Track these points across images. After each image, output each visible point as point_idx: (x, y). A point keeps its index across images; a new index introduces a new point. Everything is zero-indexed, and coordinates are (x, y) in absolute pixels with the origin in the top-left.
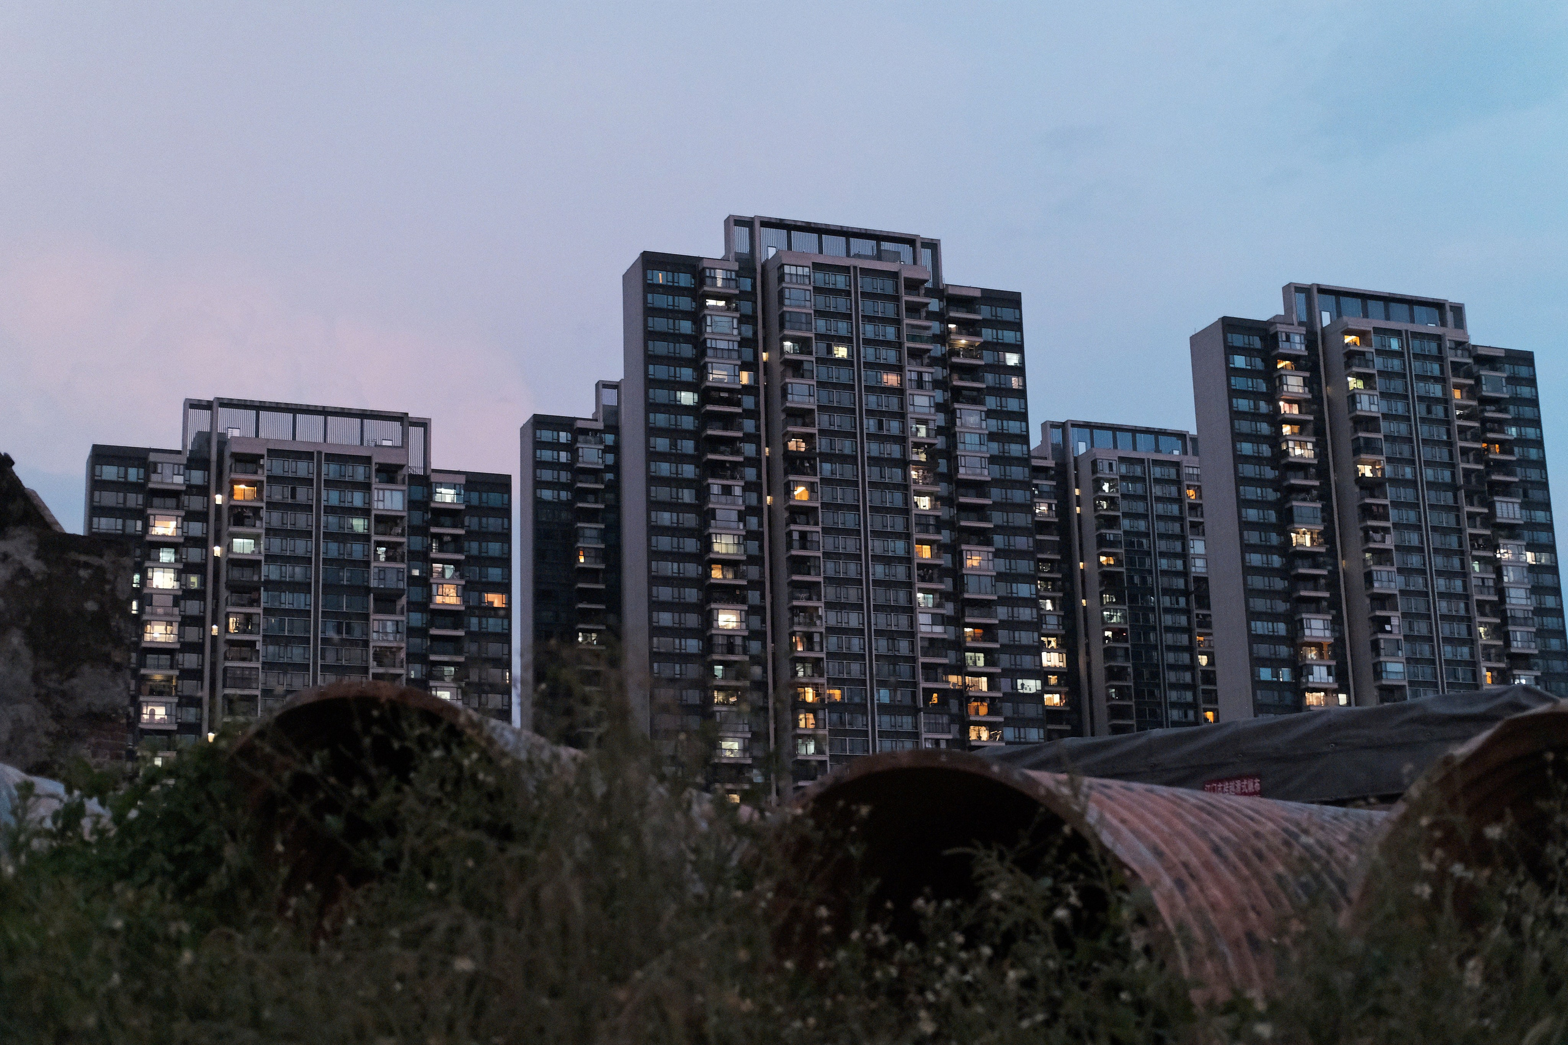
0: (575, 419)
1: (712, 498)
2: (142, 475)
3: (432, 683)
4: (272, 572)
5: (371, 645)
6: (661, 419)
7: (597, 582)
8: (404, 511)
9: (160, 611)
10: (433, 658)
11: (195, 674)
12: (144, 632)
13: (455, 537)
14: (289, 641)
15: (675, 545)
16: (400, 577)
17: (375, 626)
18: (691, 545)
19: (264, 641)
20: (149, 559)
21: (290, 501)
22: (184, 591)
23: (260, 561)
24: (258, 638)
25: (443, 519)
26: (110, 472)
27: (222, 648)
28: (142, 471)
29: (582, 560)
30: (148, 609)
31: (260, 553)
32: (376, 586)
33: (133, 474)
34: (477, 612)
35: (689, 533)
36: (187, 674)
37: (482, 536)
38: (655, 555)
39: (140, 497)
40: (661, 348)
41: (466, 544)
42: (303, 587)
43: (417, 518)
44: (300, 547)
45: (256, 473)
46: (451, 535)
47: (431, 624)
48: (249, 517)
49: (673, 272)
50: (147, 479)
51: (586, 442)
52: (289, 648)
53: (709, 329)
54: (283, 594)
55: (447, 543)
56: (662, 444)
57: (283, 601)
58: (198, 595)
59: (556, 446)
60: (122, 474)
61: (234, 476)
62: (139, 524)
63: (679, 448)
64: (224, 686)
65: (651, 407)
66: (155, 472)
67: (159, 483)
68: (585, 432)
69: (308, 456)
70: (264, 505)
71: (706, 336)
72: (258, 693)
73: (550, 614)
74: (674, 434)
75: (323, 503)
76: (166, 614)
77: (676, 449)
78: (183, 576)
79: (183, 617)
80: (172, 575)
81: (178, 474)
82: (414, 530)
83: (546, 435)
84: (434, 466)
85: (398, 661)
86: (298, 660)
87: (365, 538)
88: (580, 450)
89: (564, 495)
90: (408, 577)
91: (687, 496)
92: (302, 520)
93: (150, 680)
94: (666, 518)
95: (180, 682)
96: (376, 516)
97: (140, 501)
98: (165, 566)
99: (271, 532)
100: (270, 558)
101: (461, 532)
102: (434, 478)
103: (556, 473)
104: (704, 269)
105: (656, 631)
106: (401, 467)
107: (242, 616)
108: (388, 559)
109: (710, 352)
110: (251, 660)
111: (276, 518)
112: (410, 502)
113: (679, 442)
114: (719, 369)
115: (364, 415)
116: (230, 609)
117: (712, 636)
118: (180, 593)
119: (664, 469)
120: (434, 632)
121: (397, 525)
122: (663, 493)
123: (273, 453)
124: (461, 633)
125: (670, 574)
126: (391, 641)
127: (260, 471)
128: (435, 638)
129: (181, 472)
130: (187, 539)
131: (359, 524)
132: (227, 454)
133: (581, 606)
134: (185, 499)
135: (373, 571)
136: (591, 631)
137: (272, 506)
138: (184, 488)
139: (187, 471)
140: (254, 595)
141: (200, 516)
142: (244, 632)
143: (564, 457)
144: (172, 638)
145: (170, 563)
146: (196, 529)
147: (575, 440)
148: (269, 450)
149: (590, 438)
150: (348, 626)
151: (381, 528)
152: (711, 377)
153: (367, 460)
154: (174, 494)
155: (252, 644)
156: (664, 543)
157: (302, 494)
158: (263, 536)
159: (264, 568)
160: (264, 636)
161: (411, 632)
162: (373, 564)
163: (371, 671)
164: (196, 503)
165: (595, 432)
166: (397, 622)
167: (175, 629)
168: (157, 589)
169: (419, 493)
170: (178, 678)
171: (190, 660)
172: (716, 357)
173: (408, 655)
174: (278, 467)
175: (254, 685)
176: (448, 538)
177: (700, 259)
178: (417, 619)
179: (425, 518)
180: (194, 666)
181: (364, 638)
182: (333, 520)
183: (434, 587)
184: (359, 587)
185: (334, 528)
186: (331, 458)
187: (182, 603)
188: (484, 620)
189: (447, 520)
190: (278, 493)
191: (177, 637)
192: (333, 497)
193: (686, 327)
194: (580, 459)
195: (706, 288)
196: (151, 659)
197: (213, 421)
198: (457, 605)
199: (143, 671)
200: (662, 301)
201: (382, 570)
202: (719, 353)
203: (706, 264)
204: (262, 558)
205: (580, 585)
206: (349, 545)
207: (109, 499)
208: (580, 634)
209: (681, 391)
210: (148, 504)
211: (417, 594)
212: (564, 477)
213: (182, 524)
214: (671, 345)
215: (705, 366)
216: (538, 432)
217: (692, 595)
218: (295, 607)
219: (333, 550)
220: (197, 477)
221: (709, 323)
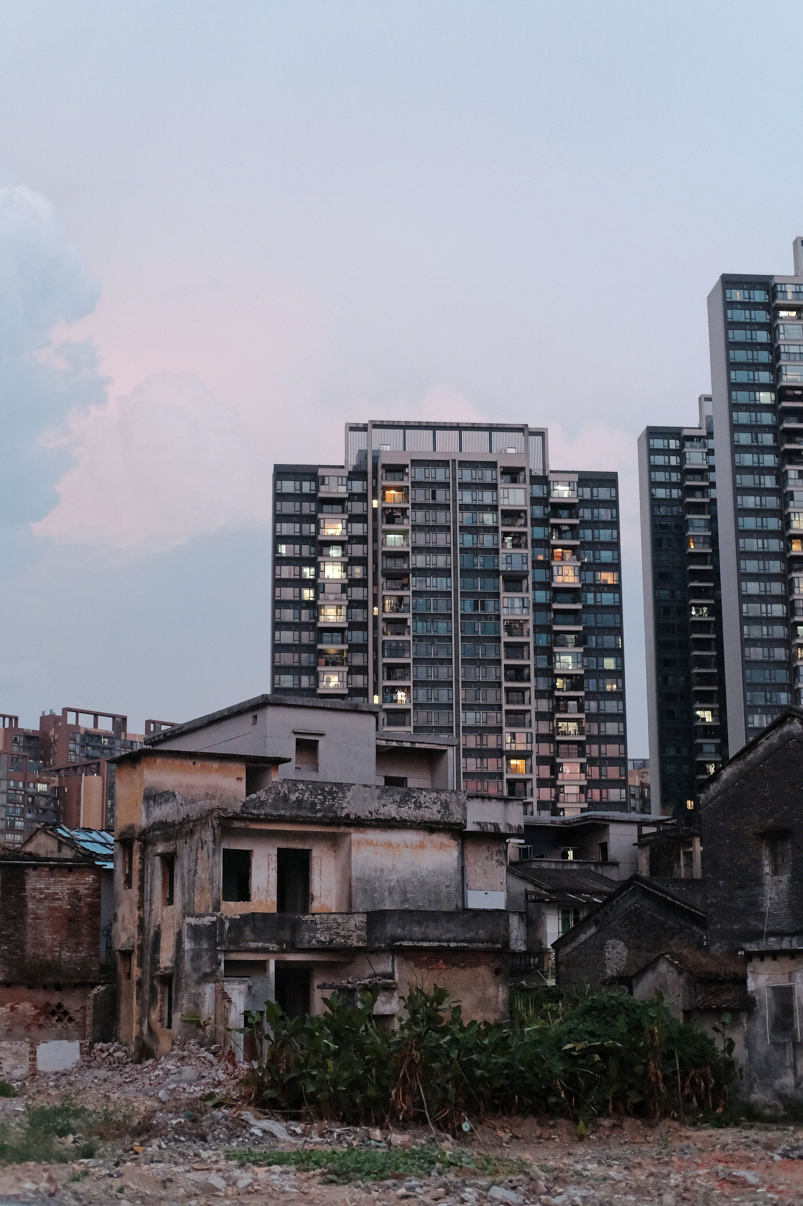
0: (682, 428)
1: (790, 482)
2: (313, 488)
3: (556, 649)
4: (420, 561)
5: (502, 618)
6: (743, 417)
7: (706, 564)
8: (526, 505)
9: (331, 597)
10: (556, 628)
11: (362, 648)
12: (319, 614)
13: (572, 527)
14: (436, 617)
15: (759, 524)
16: (525, 561)
17: (504, 602)
18: (773, 524)
19: (413, 618)
20: (322, 555)
21: (431, 502)
22: (350, 580)
23: (408, 552)
24: (409, 616)
25: (561, 512)
26: (288, 486)
27: (381, 625)
28: (313, 483)
29: (692, 547)
30: (321, 596)
31: (408, 545)
32: (504, 569)
33: (307, 487)
34: (592, 589)
35: (772, 513)
36: (355, 648)
37: (595, 524)
38: (741, 533)
39: (313, 505)
40: (741, 356)
41: (581, 531)
42: (445, 572)
43: (539, 512)
44: (441, 539)
45: (402, 480)
46: (569, 525)
47: (554, 600)
48: (398, 517)
49: (749, 290)
50: (317, 489)
51: (692, 447)
52: (435, 624)
53: (782, 337)
54: (428, 579)
55: (565, 531)
56: (744, 438)
57: (428, 585)
58: (362, 583)
59: (667, 452)
60: (298, 487)
61: (385, 483)
62: (313, 526)
63: (760, 440)
64: (383, 656)
65: (734, 407)
66: (323, 484)
67: (326, 492)
68: (690, 438)
69: (445, 464)
70: (409, 506)
71: (780, 342)
72: (410, 661)
73: (667, 592)
74: (755, 429)
75: (458, 502)
76: (336, 599)
77: (757, 442)
78: (349, 567)
79: (350, 602)
80: (340, 567)
81: (342, 485)
82: (536, 522)
83: (659, 443)
84: (552, 468)
85: (525, 631)
86: (442, 633)
87: (495, 529)
88: (687, 454)
89: (676, 493)
90: (533, 562)
91: (769, 482)
92: (442, 518)
93: (327, 654)
94: (750, 502)
95: (350, 654)
96: (502, 511)
97: (313, 509)
98: (334, 561)
99: (416, 528)
100: (417, 550)
101: (577, 522)
102: (551, 477)
103: (667, 474)
104: (776, 285)
105: (745, 598)
106: (523, 469)
107: (396, 598)
108: (514, 546)
109: (783, 356)
110: (404, 634)
111: (420, 517)
112: (532, 498)
113: (759, 435)
114: (792, 371)
115: (491, 429)
116: (385, 593)
117: (794, 600)
118: (347, 581)
119: (748, 459)
120: (555, 606)
121: (520, 517)
122: (747, 480)
123: (415, 463)
124: (579, 606)
125: (755, 549)
126: (518, 614)
127: (405, 478)
128: (557, 612)
129: (344, 483)
130: (351, 538)
131: (488, 519)
132: (380, 465)
133: (692, 584)
134: (348, 504)
135: (502, 556)
136: (702, 605)
137: (416, 506)
138: (347, 496)
139: (350, 482)
140: (405, 581)
141: (362, 518)
142: (397, 611)
143: (674, 461)
144: (343, 619)
145: (337, 558)
146: (358, 529)
147: (682, 446)
148: (412, 461)
149: (694, 443)
150: (483, 603)
151: (509, 521)
152: (784, 378)
153: (493, 465)
154: (339, 501)
155: (405, 621)
156: (750, 523)
157: (441, 496)
158: (410, 532)
159: (412, 558)
160: (413, 614)
161: (537, 607)
162: (501, 551)
163: (503, 640)
164: (357, 508)
165: (700, 438)
166: (523, 599)
167: (344, 611)
168: (328, 579)
169: (538, 491)
170: (348, 651)
171: (357, 636)
172: (789, 360)
173: (535, 626)
174: (420, 474)
175: (407, 655)
176: (566, 528)
177: (772, 277)
178: (542, 596)
179: (546, 512)
180: (361, 641)
181: (497, 613)
182: (467, 515)
183: (555, 569)
184: (492, 571)
185: (467, 522)
186: (463, 464)
187: (349, 589)
188: (598, 595)
189: (565, 513)
190: (421, 495)
191: (345, 618)
192: (467, 497)
193: (762, 336)
194: (688, 462)
195: (778, 302)
196: (326, 636)
197: (369, 440)
198: (574, 583)
199: (320, 647)
200: (739, 315)
201: (510, 556)
202: (792, 356)
203: (776, 280)
204: (410, 550)
205: (692, 567)
206: (481, 536)
207: (289, 507)
208: (693, 608)
209: (759, 392)
210: (320, 510)
211: (541, 575)
212: (675, 477)
213: (347, 526)
214: (750, 353)
215: (780, 369)
216: (651, 441)
217: (776, 566)
218: (439, 589)
219: (468, 540)
220: (357, 487)
221: (782, 331)
